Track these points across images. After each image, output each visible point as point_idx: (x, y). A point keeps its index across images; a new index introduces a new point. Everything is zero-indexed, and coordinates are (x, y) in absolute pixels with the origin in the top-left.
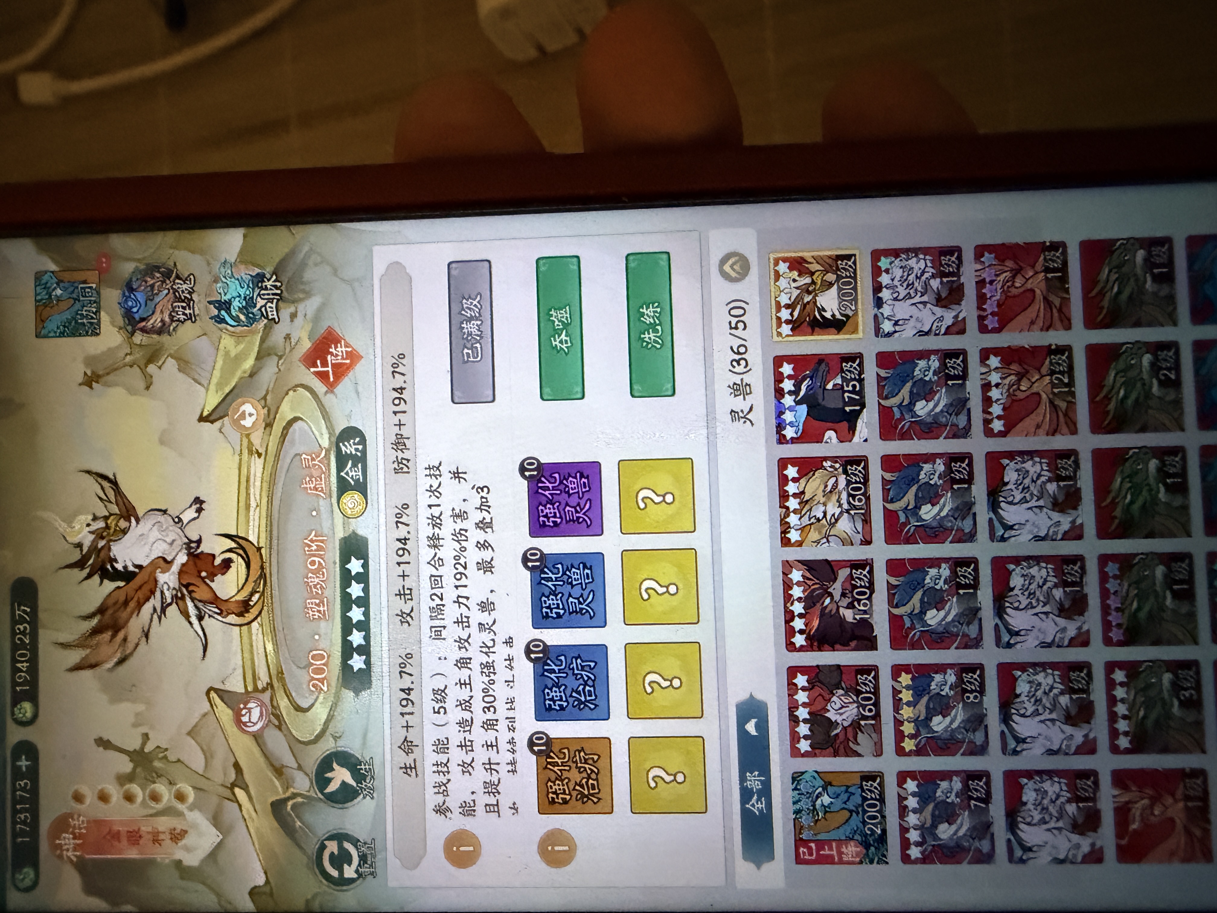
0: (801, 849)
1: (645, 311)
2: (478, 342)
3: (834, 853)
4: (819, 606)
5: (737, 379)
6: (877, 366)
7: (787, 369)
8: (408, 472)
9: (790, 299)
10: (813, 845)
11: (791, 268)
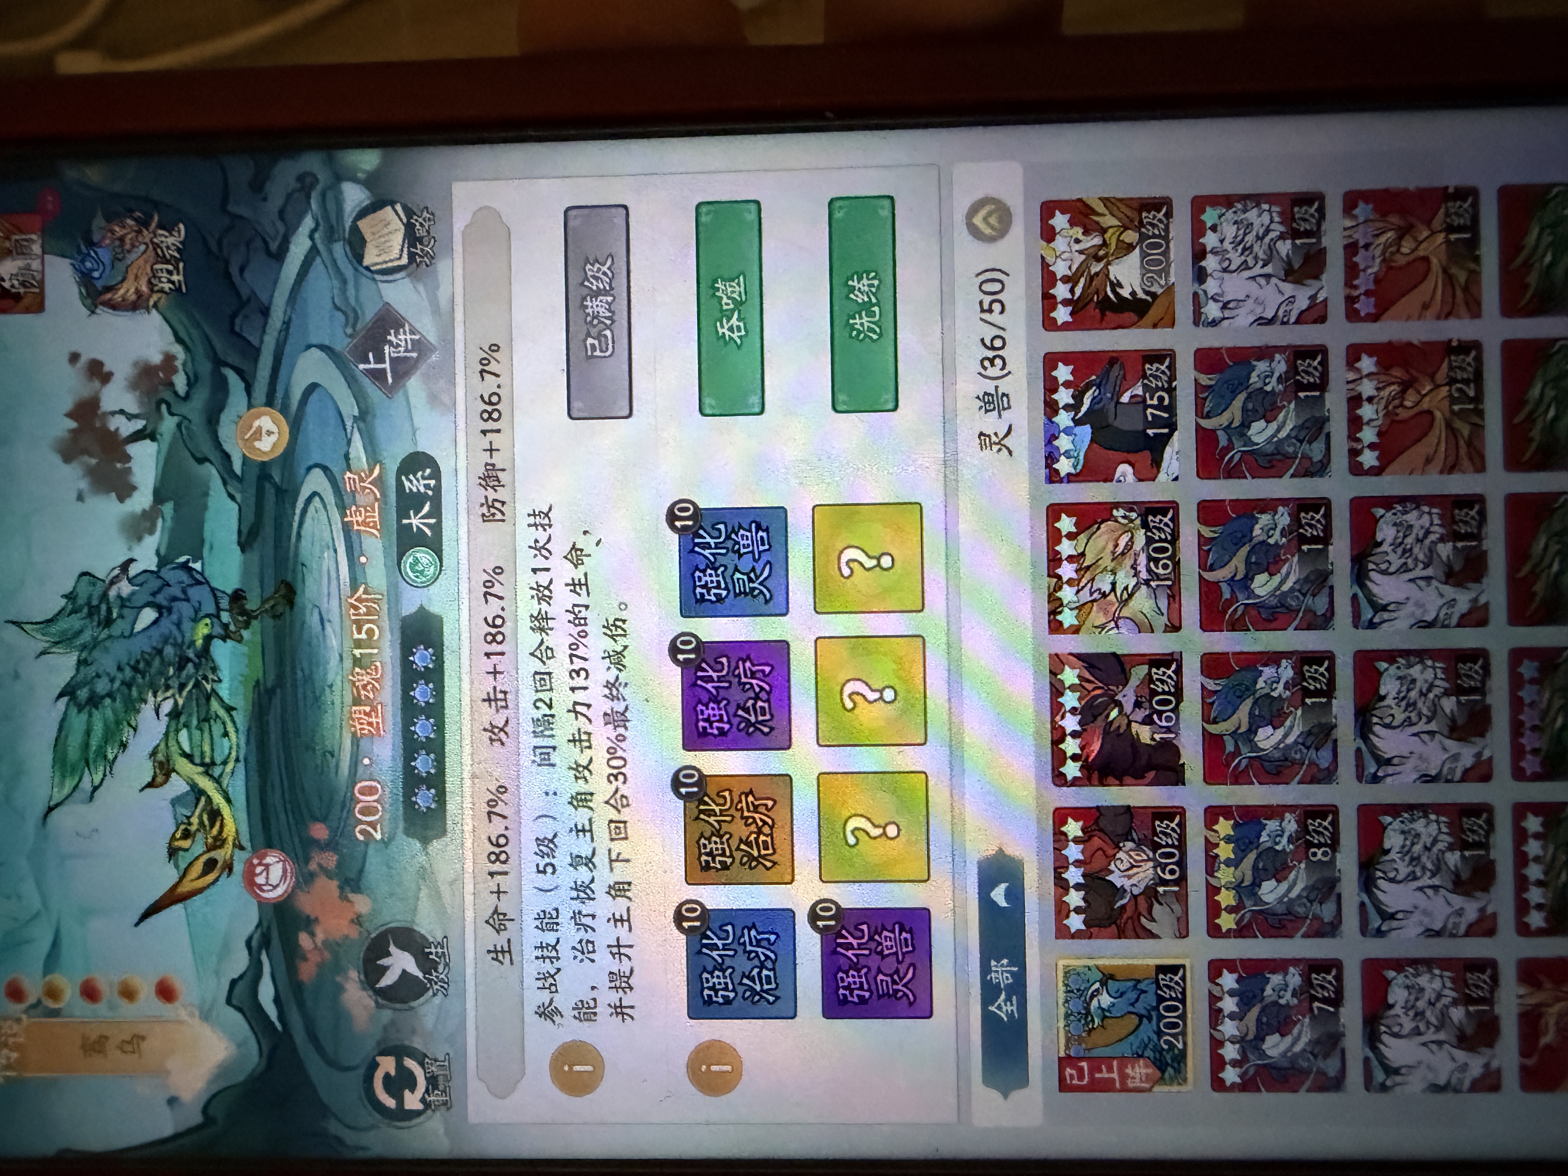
0: (1069, 1071)
1: (855, 283)
2: (608, 327)
3: (1115, 1075)
4: (1100, 722)
5: (990, 386)
6: (1196, 368)
7: (1063, 373)
8: (503, 521)
9: (1070, 268)
10: (1084, 1064)
11: (1072, 223)
